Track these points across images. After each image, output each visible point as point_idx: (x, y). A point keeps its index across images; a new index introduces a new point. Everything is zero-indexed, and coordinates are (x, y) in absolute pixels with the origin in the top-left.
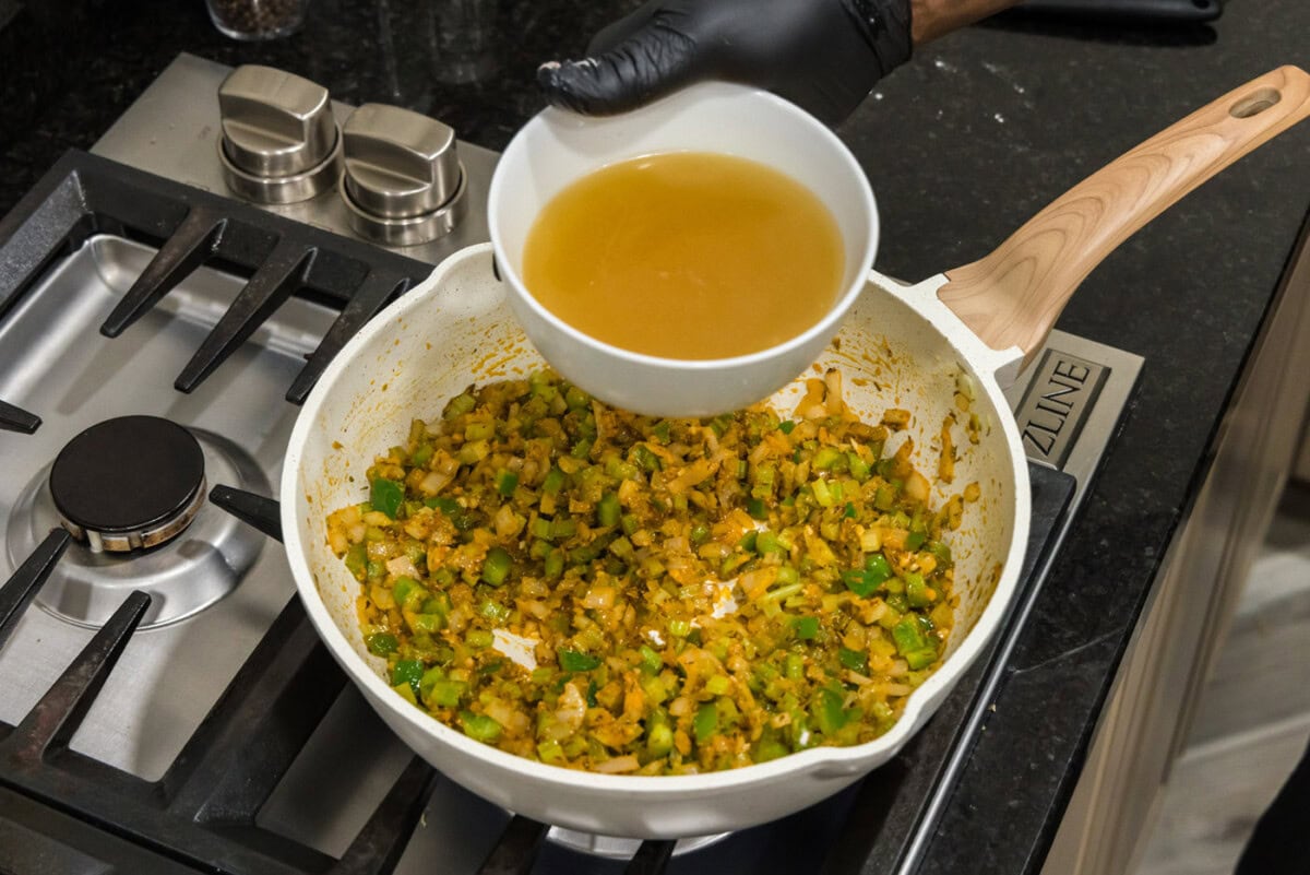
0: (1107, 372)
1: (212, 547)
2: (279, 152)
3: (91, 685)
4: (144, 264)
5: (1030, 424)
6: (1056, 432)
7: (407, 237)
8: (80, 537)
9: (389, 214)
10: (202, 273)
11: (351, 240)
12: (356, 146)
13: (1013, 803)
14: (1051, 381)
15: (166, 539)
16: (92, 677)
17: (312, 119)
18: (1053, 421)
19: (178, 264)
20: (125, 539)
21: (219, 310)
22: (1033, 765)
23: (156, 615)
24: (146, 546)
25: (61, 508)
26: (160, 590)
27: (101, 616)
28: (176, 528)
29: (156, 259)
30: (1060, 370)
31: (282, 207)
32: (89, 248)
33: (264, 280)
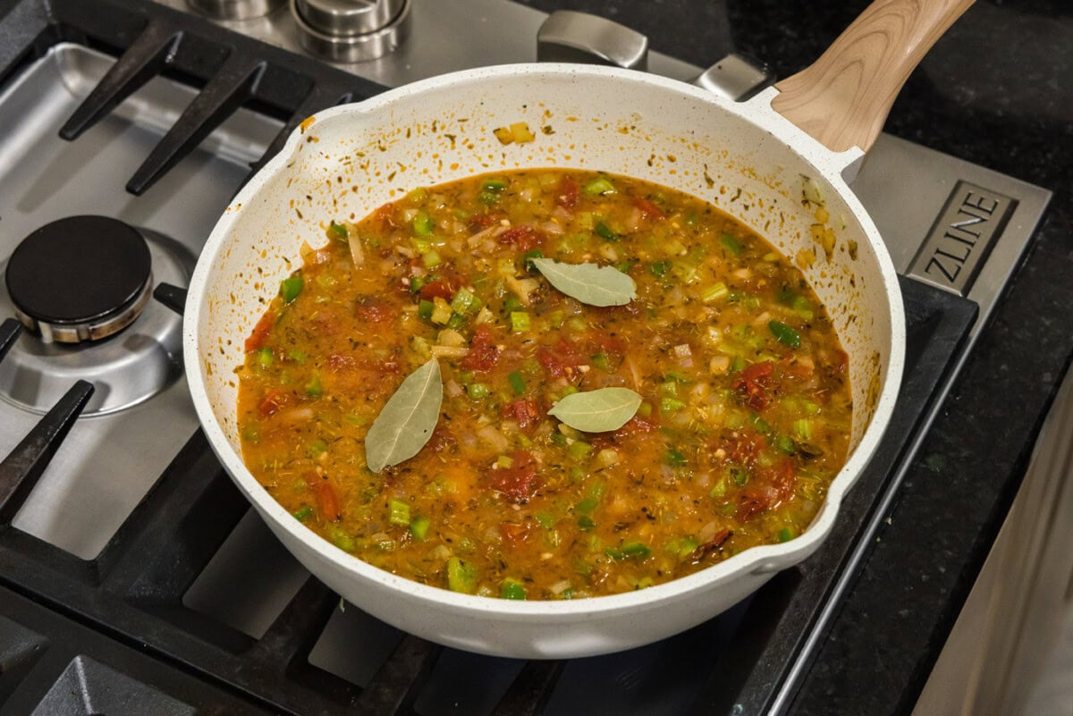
0: (1014, 205)
1: (154, 341)
3: (35, 467)
4: (102, 72)
5: (938, 251)
6: (963, 261)
7: (353, 54)
8: (32, 327)
9: (336, 32)
10: (158, 83)
11: (300, 56)
13: (904, 612)
14: (960, 211)
15: (111, 333)
16: (35, 460)
18: (960, 250)
19: (133, 74)
20: (74, 331)
21: (173, 117)
22: (924, 577)
23: (101, 403)
24: (94, 338)
25: (15, 301)
26: (106, 380)
27: (47, 403)
28: (122, 322)
29: (115, 68)
30: (969, 201)
31: (236, 23)
32: (53, 57)
33: (214, 91)
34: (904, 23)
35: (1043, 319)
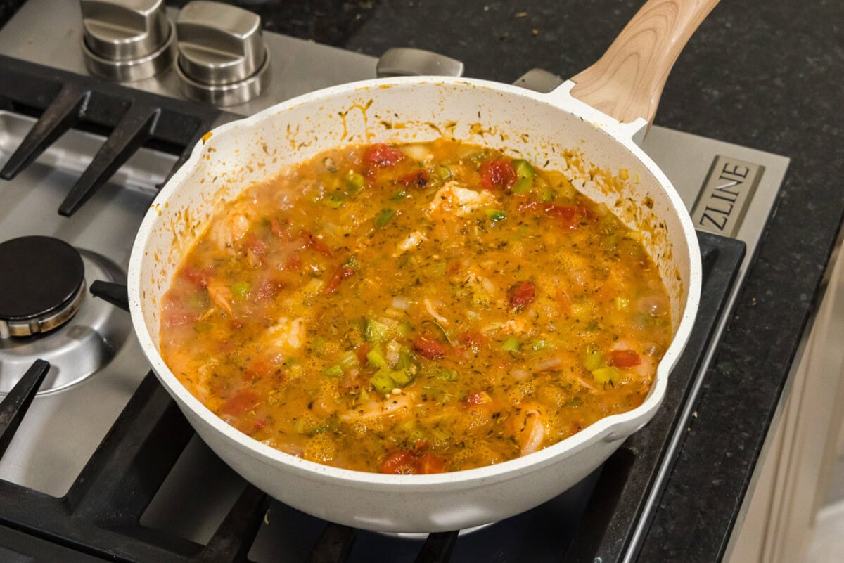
0: (762, 170)
1: (91, 330)
2: (127, 41)
5: (708, 208)
6: (728, 214)
7: (227, 99)
9: (212, 82)
10: (72, 134)
12: (186, 32)
14: (721, 177)
15: (57, 325)
17: (151, 15)
18: (725, 206)
20: (27, 326)
21: (86, 160)
24: (43, 331)
28: (65, 316)
29: (36, 126)
30: (727, 169)
31: (131, 81)
33: (121, 134)
34: (667, 20)
35: (794, 254)
